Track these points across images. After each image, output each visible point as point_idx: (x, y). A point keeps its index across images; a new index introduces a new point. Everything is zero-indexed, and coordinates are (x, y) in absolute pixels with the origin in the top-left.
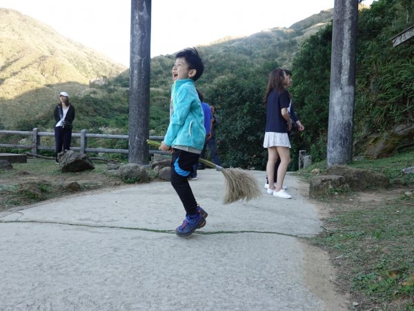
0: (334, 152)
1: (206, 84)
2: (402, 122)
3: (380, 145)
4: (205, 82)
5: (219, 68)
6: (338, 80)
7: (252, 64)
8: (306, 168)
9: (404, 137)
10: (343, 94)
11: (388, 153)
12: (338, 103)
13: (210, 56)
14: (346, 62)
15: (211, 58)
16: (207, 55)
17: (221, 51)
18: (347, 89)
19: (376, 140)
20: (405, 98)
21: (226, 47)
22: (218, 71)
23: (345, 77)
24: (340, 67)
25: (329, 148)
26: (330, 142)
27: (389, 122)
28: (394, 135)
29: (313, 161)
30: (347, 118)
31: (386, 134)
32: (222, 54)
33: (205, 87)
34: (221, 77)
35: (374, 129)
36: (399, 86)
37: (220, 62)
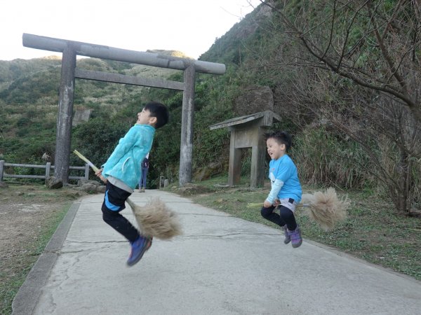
0: (183, 177)
1: (28, 104)
2: (213, 161)
3: (203, 173)
4: (26, 101)
5: (43, 88)
6: (185, 140)
7: (81, 88)
8: (166, 186)
9: (214, 169)
10: (187, 148)
11: (206, 178)
12: (185, 152)
13: (32, 73)
14: (189, 132)
15: (35, 76)
16: (28, 71)
17: (45, 70)
18: (190, 145)
19: (201, 171)
20: (214, 148)
21: (52, 67)
22: (43, 92)
23: (188, 139)
24: (186, 134)
25: (181, 175)
26: (181, 172)
27: (207, 161)
28: (209, 168)
29: (170, 182)
30: (190, 160)
31: (205, 167)
32: (48, 74)
33: (26, 107)
34: (46, 98)
35: (199, 165)
36: (211, 142)
37: (46, 82)
